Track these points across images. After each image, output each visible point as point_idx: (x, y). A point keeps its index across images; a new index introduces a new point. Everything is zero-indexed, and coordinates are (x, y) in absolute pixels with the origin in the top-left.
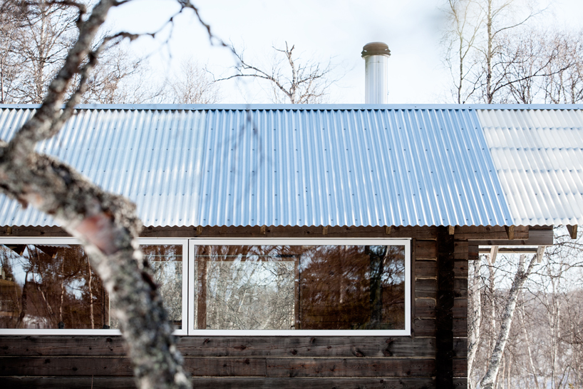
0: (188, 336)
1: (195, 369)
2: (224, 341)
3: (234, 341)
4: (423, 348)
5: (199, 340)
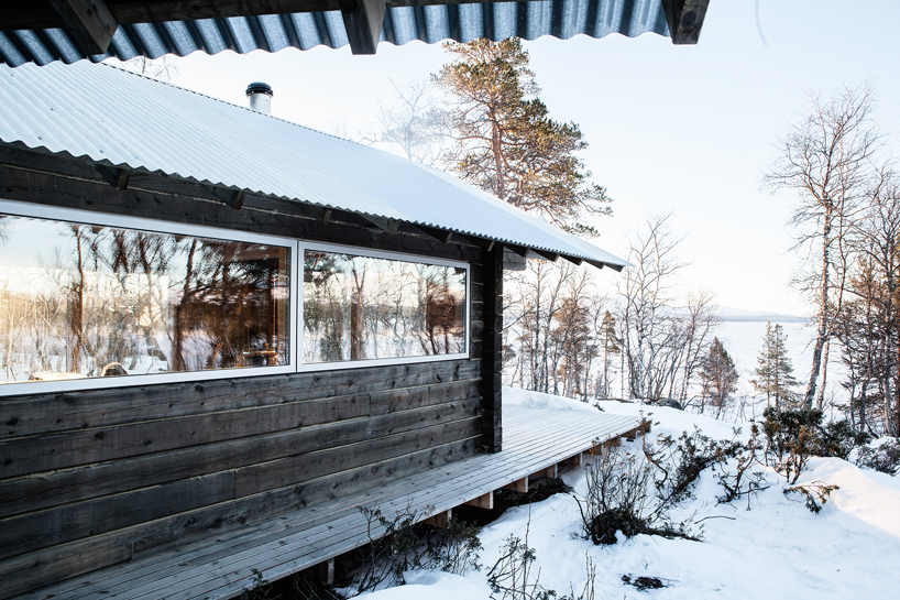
0: (297, 373)
1: (303, 418)
2: (332, 377)
3: (342, 375)
4: (476, 369)
5: (308, 378)
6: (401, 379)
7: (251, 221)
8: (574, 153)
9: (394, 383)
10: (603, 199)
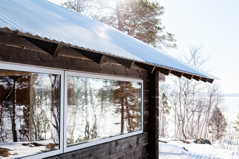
0: (63, 153)
2: (81, 153)
3: (86, 152)
4: (146, 139)
5: (69, 156)
6: (113, 149)
7: (39, 59)
8: (157, 17)
9: (110, 152)
10: (172, 40)
